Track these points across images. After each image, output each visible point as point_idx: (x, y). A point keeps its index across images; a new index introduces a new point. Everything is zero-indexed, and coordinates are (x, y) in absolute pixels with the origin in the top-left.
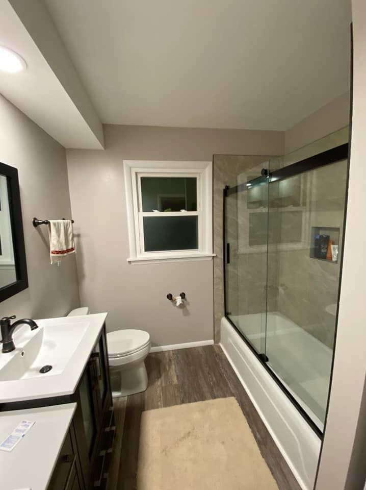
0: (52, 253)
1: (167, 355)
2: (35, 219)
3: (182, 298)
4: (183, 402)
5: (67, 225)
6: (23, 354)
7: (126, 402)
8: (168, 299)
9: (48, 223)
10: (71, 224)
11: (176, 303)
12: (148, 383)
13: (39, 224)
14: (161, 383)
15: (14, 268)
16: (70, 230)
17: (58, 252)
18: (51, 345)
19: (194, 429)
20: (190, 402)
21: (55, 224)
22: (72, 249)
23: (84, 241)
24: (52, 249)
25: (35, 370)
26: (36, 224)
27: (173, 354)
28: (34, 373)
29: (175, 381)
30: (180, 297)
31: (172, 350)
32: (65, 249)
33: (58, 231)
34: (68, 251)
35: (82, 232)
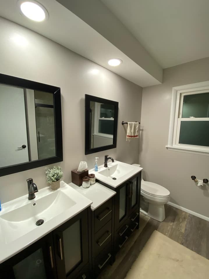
0: (127, 136)
1: (184, 213)
2: (123, 122)
3: (203, 182)
4: (182, 244)
5: (136, 124)
6: (109, 170)
7: (148, 220)
8: (191, 179)
9: (127, 123)
10: (138, 124)
11: (197, 184)
12: (165, 220)
13: (124, 123)
14: (173, 225)
15: (113, 140)
16: (137, 127)
17: (129, 136)
18: (119, 172)
19: (182, 261)
20: (187, 247)
21: (130, 124)
22: (137, 136)
23: (144, 133)
24: (127, 135)
25: (112, 177)
26: (123, 124)
27: (189, 216)
28: (111, 178)
29: (183, 230)
30: (203, 181)
31: (189, 214)
32: (133, 135)
33: (131, 128)
34: (134, 136)
35: (144, 129)
